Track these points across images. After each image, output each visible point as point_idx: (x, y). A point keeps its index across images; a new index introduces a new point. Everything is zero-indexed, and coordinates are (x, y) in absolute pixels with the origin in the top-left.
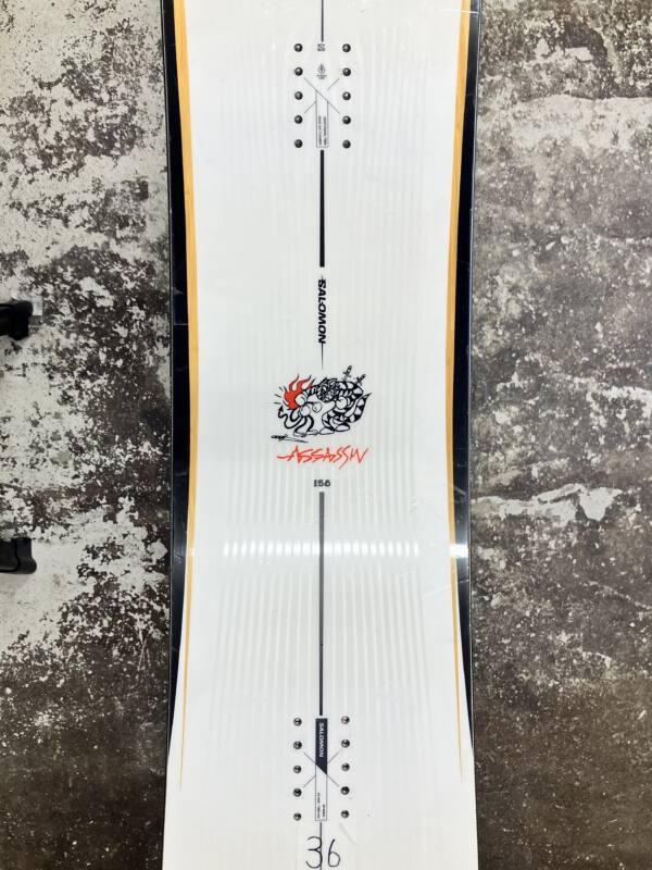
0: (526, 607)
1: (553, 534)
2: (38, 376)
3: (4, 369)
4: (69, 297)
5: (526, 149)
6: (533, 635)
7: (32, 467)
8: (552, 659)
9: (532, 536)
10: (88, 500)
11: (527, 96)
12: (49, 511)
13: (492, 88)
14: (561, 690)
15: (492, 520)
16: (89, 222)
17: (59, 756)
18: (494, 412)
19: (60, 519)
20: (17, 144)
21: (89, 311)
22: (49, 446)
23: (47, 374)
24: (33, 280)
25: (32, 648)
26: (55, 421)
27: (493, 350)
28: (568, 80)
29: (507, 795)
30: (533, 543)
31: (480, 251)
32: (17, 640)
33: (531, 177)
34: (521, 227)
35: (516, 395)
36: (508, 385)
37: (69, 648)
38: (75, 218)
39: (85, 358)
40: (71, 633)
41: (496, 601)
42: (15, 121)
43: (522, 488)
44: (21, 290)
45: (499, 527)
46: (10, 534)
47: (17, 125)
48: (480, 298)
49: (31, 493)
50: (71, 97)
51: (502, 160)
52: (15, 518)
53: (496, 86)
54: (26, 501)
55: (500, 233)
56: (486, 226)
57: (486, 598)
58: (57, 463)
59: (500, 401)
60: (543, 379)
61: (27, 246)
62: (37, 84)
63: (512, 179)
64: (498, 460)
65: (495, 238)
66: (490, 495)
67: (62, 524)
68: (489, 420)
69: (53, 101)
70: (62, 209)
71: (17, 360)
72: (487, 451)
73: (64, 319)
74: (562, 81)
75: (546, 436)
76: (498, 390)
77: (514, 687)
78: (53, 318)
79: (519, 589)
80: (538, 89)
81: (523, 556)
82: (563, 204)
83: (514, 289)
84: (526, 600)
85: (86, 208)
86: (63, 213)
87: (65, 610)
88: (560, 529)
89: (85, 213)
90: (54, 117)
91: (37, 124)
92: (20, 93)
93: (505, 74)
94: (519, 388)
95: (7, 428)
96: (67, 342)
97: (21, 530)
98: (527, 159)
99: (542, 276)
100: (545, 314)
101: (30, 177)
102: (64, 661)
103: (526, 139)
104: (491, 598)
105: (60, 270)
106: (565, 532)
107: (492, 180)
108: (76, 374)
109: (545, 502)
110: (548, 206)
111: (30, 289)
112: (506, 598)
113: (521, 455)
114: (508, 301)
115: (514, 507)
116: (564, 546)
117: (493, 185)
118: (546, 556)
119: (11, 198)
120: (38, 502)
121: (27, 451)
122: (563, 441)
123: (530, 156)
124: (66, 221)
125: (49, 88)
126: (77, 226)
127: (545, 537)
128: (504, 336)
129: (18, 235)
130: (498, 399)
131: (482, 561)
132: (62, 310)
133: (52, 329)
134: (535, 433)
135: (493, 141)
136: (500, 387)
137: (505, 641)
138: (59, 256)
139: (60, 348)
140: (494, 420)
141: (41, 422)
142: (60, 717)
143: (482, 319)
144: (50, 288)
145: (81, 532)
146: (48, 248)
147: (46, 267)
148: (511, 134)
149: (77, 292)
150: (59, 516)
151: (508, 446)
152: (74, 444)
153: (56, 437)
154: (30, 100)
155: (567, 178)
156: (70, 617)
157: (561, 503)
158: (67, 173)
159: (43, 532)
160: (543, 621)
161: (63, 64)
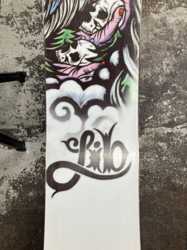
0: (173, 160)
1: (181, 138)
2: (29, 93)
3: (19, 91)
4: (37, 70)
5: (171, 23)
6: (175, 168)
7: (27, 119)
8: (181, 176)
9: (175, 139)
10: (43, 129)
11: (171, 8)
12: (32, 132)
13: (160, 6)
14: (184, 185)
15: (163, 134)
16: (43, 48)
17: (36, 205)
18: (163, 102)
19: (35, 135)
20: (22, 26)
21: (43, 74)
22: (32, 113)
23: (31, 92)
24: (27, 65)
25: (27, 173)
26: (33, 106)
27: (162, 83)
28: (183, 3)
29: (168, 217)
30: (175, 141)
31: (158, 54)
32: (23, 170)
33: (172, 32)
34: (170, 47)
35: (169, 97)
36: (167, 93)
37: (38, 173)
38: (39, 47)
39: (42, 88)
40: (39, 168)
41: (164, 159)
42: (21, 19)
43: (171, 124)
44: (23, 68)
45: (165, 136)
46: (20, 139)
47: (22, 20)
48: (158, 68)
49: (27, 127)
50: (37, 12)
51: (163, 27)
52: (22, 135)
53: (162, 5)
54: (25, 130)
55: (163, 49)
56: (159, 46)
57: (161, 157)
58: (34, 118)
59: (165, 98)
60: (177, 92)
61: (25, 55)
62: (27, 8)
63: (166, 32)
64: (164, 116)
65: (162, 50)
66: (162, 126)
67: (36, 136)
68: (161, 104)
69: (32, 13)
70: (35, 44)
71: (23, 88)
72: (161, 114)
73: (36, 76)
74: (181, 3)
75: (178, 109)
76: (164, 95)
77: (170, 184)
78: (33, 76)
79: (171, 155)
80: (174, 6)
81: (172, 145)
82: (182, 40)
83: (168, 65)
84: (173, 158)
85: (42, 44)
86: (35, 45)
87: (37, 161)
88: (183, 136)
89: (42, 45)
90: (32, 17)
91: (28, 20)
92: (23, 10)
93: (164, 2)
94: (170, 94)
95: (20, 108)
96: (37, 83)
97: (24, 138)
98: (171, 26)
99: (176, 61)
100: (177, 72)
101: (26, 35)
102: (36, 176)
103: (171, 20)
104: (163, 158)
105: (35, 62)
106: (185, 137)
107: (161, 33)
108: (39, 92)
109: (179, 129)
110: (178, 40)
111: (26, 68)
112: (167, 157)
113: (171, 114)
114: (166, 68)
115: (169, 130)
116: (184, 141)
117: (161, 34)
118: (179, 145)
119: (20, 41)
120: (29, 130)
121: (25, 115)
122: (183, 110)
123: (172, 25)
124: (36, 48)
125: (31, 9)
126: (39, 49)
127: (179, 139)
128: (165, 79)
129: (23, 52)
130: (164, 98)
131: (160, 146)
132: (35, 74)
133: (32, 79)
134: (175, 108)
135: (161, 21)
136: (164, 94)
137: (167, 170)
138: (34, 58)
139: (35, 85)
140: (163, 104)
141: (29, 106)
142: (36, 193)
143: (159, 74)
144: (32, 67)
145: (41, 139)
146: (31, 56)
147: (31, 61)
148: (167, 19)
149: (40, 68)
150: (35, 134)
151: (167, 112)
152: (39, 113)
153: (34, 111)
154: (26, 13)
155: (183, 32)
156: (38, 164)
157: (183, 129)
158: (36, 33)
159: (30, 139)
160: (178, 164)
161: (35, 2)
